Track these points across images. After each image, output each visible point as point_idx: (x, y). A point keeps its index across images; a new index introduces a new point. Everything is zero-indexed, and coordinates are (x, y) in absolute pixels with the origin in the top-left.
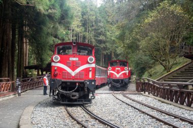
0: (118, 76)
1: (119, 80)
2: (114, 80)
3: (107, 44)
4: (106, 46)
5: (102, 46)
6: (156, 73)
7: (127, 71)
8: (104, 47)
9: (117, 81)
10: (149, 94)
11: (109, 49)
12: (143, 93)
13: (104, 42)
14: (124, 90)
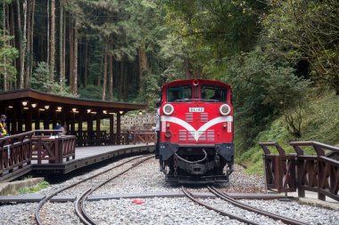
0: (196, 135)
1: (200, 149)
2: (184, 149)
3: (126, 24)
4: (121, 29)
5: (108, 29)
6: (314, 126)
7: (230, 119)
8: (113, 35)
9: (193, 153)
10: (322, 197)
11: (132, 42)
12: (295, 194)
13: (115, 18)
14: (218, 186)
